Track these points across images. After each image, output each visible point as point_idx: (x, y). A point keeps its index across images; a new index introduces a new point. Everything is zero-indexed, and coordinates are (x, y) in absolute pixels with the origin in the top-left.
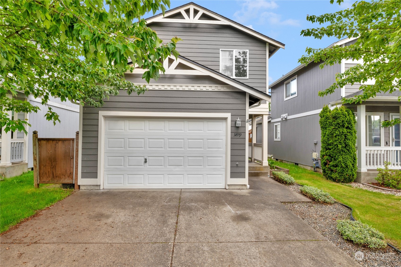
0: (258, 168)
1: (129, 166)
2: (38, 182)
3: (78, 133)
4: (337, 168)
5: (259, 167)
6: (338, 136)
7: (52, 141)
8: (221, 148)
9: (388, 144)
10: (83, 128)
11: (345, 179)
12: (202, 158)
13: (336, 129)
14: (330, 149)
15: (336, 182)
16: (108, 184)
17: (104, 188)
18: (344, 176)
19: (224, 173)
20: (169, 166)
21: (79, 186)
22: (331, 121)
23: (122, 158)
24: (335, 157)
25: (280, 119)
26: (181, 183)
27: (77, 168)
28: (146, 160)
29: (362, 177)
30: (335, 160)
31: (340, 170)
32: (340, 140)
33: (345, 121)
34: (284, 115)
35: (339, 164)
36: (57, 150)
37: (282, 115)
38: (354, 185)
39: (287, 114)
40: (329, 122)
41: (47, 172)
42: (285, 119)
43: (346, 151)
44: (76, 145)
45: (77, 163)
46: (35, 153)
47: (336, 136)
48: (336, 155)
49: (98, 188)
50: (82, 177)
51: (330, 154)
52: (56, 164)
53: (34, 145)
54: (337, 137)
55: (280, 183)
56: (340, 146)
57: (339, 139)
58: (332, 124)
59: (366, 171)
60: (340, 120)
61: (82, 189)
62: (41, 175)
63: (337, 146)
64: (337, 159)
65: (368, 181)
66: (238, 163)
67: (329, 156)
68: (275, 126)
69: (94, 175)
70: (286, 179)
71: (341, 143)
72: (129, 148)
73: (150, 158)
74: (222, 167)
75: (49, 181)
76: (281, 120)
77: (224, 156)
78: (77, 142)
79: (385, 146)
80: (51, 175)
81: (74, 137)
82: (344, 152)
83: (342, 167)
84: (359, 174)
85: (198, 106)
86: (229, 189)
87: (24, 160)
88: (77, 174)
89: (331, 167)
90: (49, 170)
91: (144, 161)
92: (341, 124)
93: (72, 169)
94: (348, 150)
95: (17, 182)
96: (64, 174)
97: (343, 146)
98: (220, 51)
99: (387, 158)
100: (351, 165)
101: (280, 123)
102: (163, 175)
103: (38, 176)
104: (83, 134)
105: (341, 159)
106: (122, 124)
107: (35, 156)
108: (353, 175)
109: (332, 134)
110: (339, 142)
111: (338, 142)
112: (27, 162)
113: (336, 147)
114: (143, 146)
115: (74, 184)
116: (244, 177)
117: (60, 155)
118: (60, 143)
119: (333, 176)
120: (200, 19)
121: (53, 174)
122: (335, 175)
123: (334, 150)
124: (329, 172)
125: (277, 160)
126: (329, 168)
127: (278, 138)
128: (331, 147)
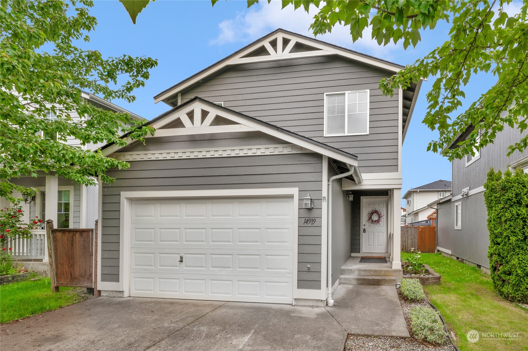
0: (383, 273)
1: (161, 266)
2: (56, 284)
3: (97, 222)
4: (511, 276)
5: (384, 271)
6: (510, 220)
7: (68, 233)
8: (286, 242)
10: (103, 215)
11: (524, 297)
12: (259, 256)
13: (506, 208)
14: (499, 244)
15: (507, 300)
16: (136, 290)
17: (131, 296)
18: (523, 291)
20: (213, 267)
21: (99, 291)
22: (498, 195)
23: (152, 255)
24: (507, 257)
25: (460, 197)
26: (229, 293)
27: (96, 268)
28: (182, 258)
30: (507, 263)
31: (514, 281)
32: (514, 229)
33: (522, 194)
34: (465, 190)
35: (512, 270)
36: (74, 244)
37: (463, 190)
39: (468, 188)
40: (496, 197)
41: (65, 273)
42: (466, 196)
44: (95, 237)
45: (96, 261)
46: (50, 248)
47: (506, 221)
48: (508, 254)
49: (121, 295)
50: (103, 280)
51: (500, 252)
52: (74, 262)
53: (48, 238)
54: (508, 223)
56: (513, 239)
57: (511, 226)
58: (500, 200)
60: (512, 193)
61: (103, 296)
62: (58, 275)
63: (509, 239)
64: (510, 261)
66: (309, 266)
67: (499, 255)
68: (455, 207)
69: (116, 278)
71: (515, 232)
72: (161, 241)
73: (187, 256)
74: (288, 271)
75: (67, 284)
76: (462, 197)
77: (291, 254)
78: (96, 234)
80: (69, 277)
81: (93, 227)
82: (522, 248)
83: (517, 275)
86: (297, 306)
88: (96, 276)
89: (502, 275)
90: (67, 269)
91: (179, 259)
92: (515, 200)
93: (91, 269)
96: (83, 275)
97: (519, 239)
98: (325, 96)
101: (460, 203)
102: (204, 281)
103: (55, 277)
104: (103, 223)
105: (515, 261)
107: (50, 252)
109: (500, 218)
110: (512, 232)
111: (509, 231)
113: (506, 240)
114: (178, 239)
115: (94, 289)
116: (319, 288)
117: (78, 250)
118: (78, 235)
119: (504, 290)
120: (293, 50)
121: (71, 274)
122: (507, 289)
123: (505, 245)
124: (500, 283)
125: (458, 258)
126: (499, 276)
127: (459, 227)
128: (499, 240)
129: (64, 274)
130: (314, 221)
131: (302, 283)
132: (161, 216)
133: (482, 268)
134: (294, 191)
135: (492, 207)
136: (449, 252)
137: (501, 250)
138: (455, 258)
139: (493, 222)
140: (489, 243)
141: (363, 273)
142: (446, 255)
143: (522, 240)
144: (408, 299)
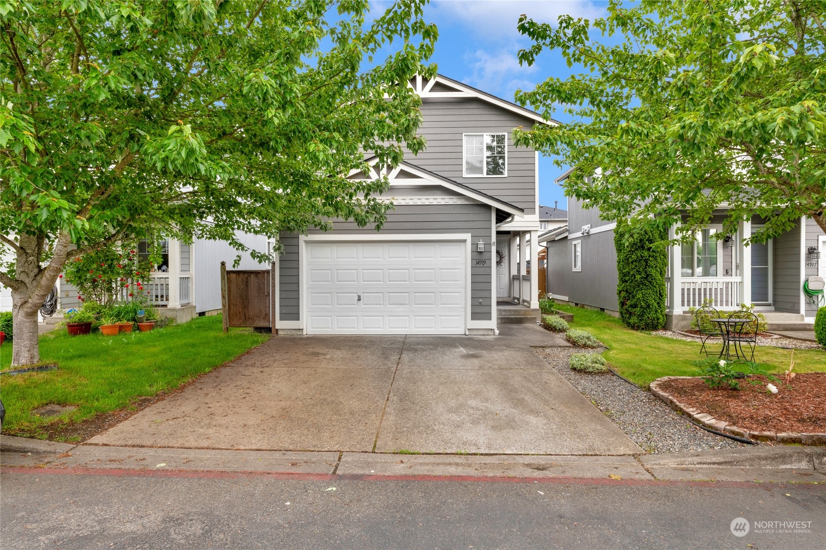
0: (523, 312)
1: (338, 304)
2: (228, 325)
3: (275, 264)
4: (636, 308)
6: (636, 261)
7: (243, 274)
8: (458, 281)
9: (730, 273)
10: (280, 257)
11: (647, 325)
12: (433, 293)
14: (627, 282)
15: (634, 329)
16: (313, 328)
18: (646, 320)
19: (463, 313)
20: (390, 304)
21: (277, 330)
23: (329, 295)
24: (633, 292)
25: (579, 234)
27: (274, 308)
28: (359, 296)
29: (674, 322)
30: (633, 297)
31: (639, 313)
32: (639, 268)
34: (586, 227)
35: (638, 303)
36: (249, 285)
37: (582, 228)
38: (661, 333)
39: (589, 225)
41: (238, 313)
42: (587, 234)
43: (647, 283)
44: (272, 278)
45: (274, 302)
46: (224, 289)
47: (632, 262)
48: (634, 289)
49: (301, 333)
50: (281, 319)
51: (627, 289)
52: (249, 302)
53: (223, 279)
55: (548, 330)
56: (638, 277)
57: (636, 266)
59: (682, 313)
61: (280, 334)
62: (230, 316)
63: (635, 277)
64: (636, 296)
65: (682, 328)
66: (481, 300)
67: (627, 291)
68: (573, 246)
69: (296, 316)
70: (555, 324)
72: (338, 281)
73: (365, 294)
74: (460, 306)
75: (241, 324)
76: (582, 235)
77: (463, 291)
78: (274, 275)
79: (724, 275)
80: (243, 317)
81: (269, 268)
82: (645, 285)
83: (641, 307)
84: (668, 317)
85: (427, 225)
86: (471, 335)
87: (191, 301)
88: (274, 315)
89: (629, 309)
90: (241, 310)
91: (356, 298)
92: (639, 244)
93: (267, 309)
94: (650, 282)
95: (196, 327)
96: (259, 315)
97: (643, 276)
98: (463, 136)
99: (727, 294)
100: (656, 304)
101: (580, 241)
102: (382, 317)
103: (228, 318)
104: (280, 264)
105: (640, 296)
106: (327, 251)
107: (224, 293)
108: (658, 319)
109: (628, 259)
110: (637, 271)
111: (635, 270)
112: (194, 304)
113: (633, 278)
114: (356, 280)
115: (271, 328)
116: (490, 319)
117: (253, 291)
118: (253, 276)
119: (631, 321)
120: (432, 90)
121: (245, 316)
122: (634, 320)
123: (631, 282)
124: (627, 316)
125: (577, 304)
126: (626, 310)
127: (578, 268)
128: (627, 278)
129: (236, 315)
130: (484, 262)
131: (475, 316)
132: (338, 258)
133: (605, 311)
134: (467, 236)
135: (621, 250)
136: (566, 298)
137: (628, 287)
138: (574, 305)
139: (621, 263)
140: (618, 282)
141: (503, 313)
142: (561, 303)
143: (645, 278)
144: (556, 329)
